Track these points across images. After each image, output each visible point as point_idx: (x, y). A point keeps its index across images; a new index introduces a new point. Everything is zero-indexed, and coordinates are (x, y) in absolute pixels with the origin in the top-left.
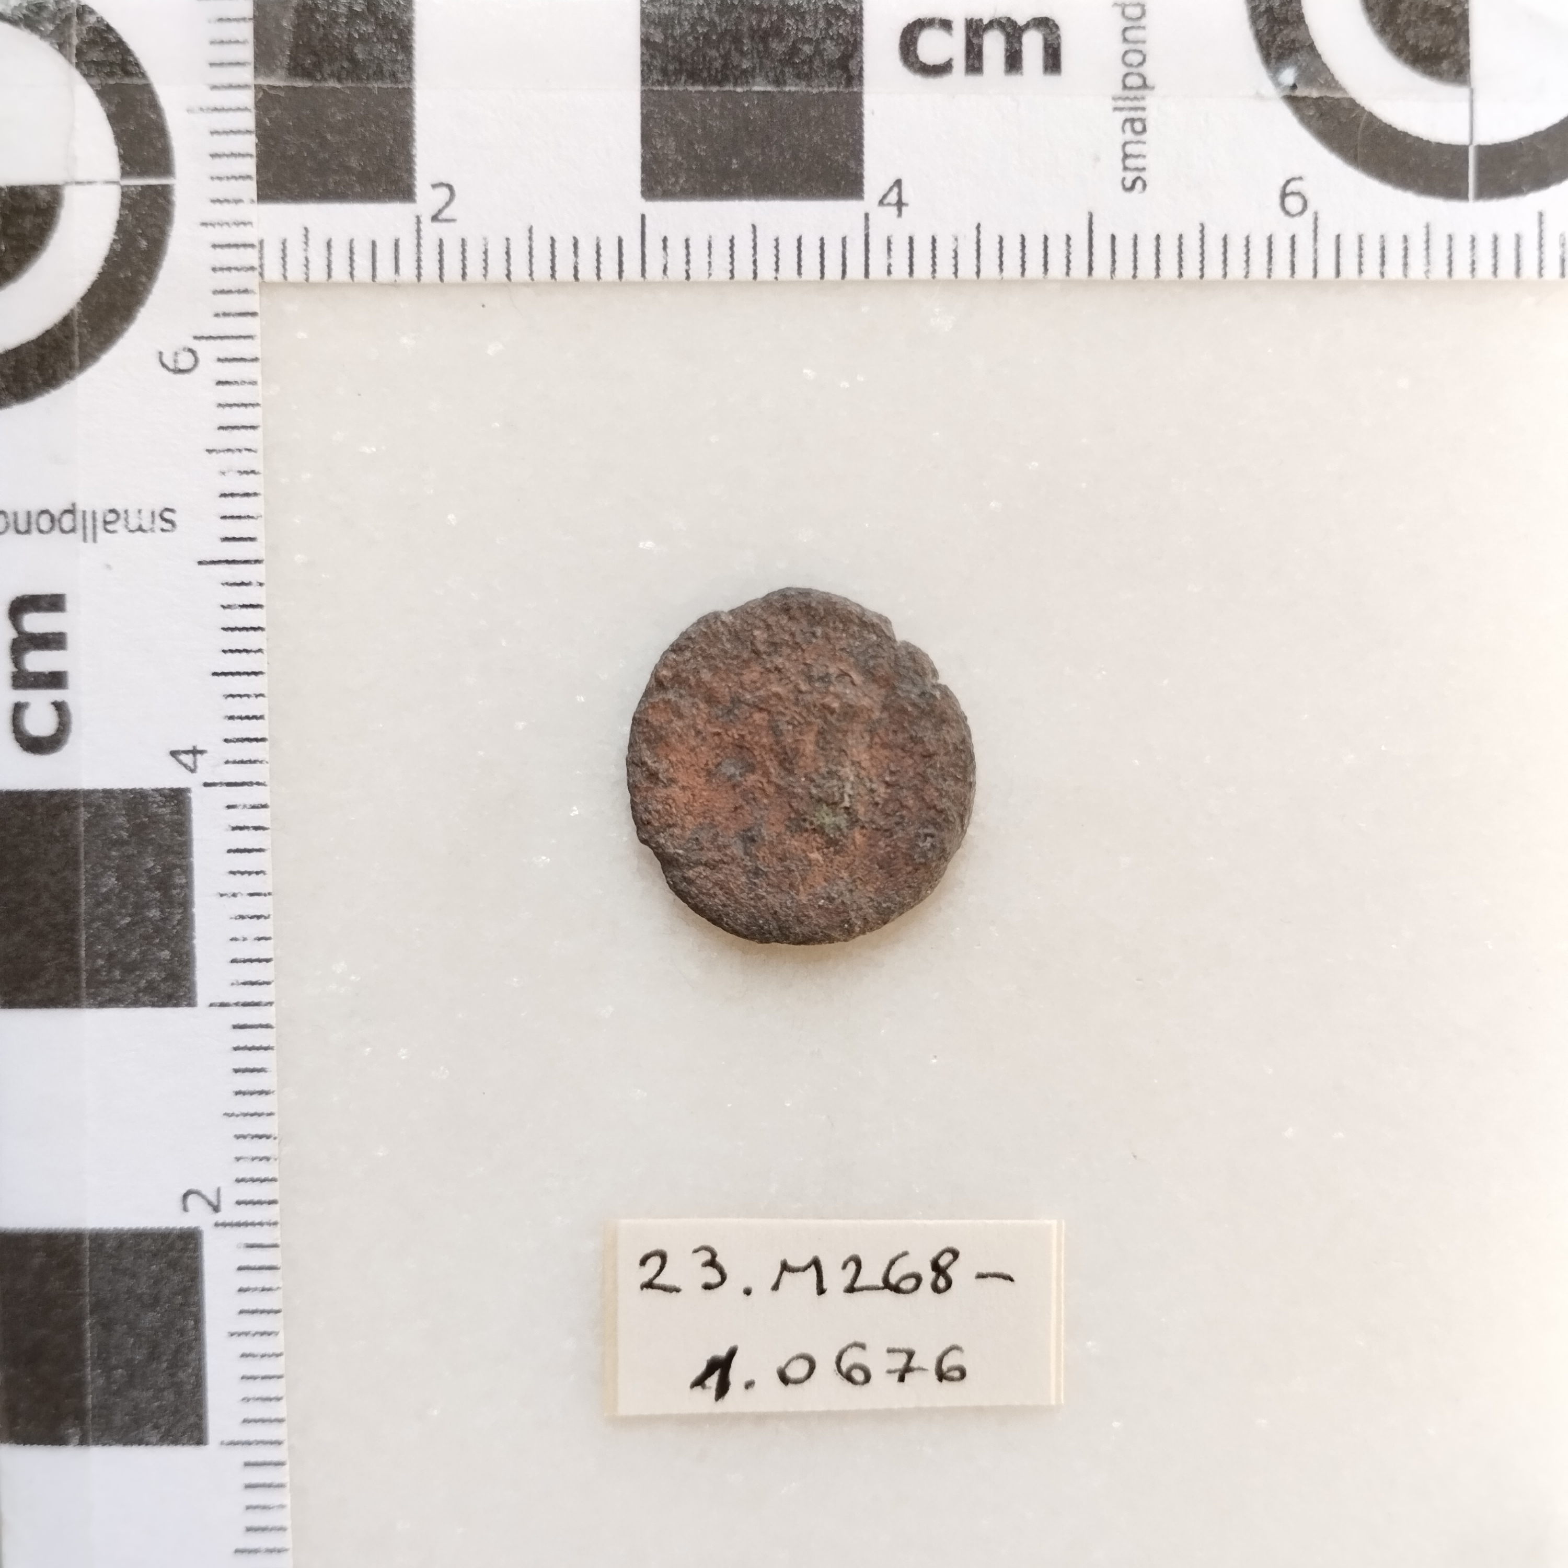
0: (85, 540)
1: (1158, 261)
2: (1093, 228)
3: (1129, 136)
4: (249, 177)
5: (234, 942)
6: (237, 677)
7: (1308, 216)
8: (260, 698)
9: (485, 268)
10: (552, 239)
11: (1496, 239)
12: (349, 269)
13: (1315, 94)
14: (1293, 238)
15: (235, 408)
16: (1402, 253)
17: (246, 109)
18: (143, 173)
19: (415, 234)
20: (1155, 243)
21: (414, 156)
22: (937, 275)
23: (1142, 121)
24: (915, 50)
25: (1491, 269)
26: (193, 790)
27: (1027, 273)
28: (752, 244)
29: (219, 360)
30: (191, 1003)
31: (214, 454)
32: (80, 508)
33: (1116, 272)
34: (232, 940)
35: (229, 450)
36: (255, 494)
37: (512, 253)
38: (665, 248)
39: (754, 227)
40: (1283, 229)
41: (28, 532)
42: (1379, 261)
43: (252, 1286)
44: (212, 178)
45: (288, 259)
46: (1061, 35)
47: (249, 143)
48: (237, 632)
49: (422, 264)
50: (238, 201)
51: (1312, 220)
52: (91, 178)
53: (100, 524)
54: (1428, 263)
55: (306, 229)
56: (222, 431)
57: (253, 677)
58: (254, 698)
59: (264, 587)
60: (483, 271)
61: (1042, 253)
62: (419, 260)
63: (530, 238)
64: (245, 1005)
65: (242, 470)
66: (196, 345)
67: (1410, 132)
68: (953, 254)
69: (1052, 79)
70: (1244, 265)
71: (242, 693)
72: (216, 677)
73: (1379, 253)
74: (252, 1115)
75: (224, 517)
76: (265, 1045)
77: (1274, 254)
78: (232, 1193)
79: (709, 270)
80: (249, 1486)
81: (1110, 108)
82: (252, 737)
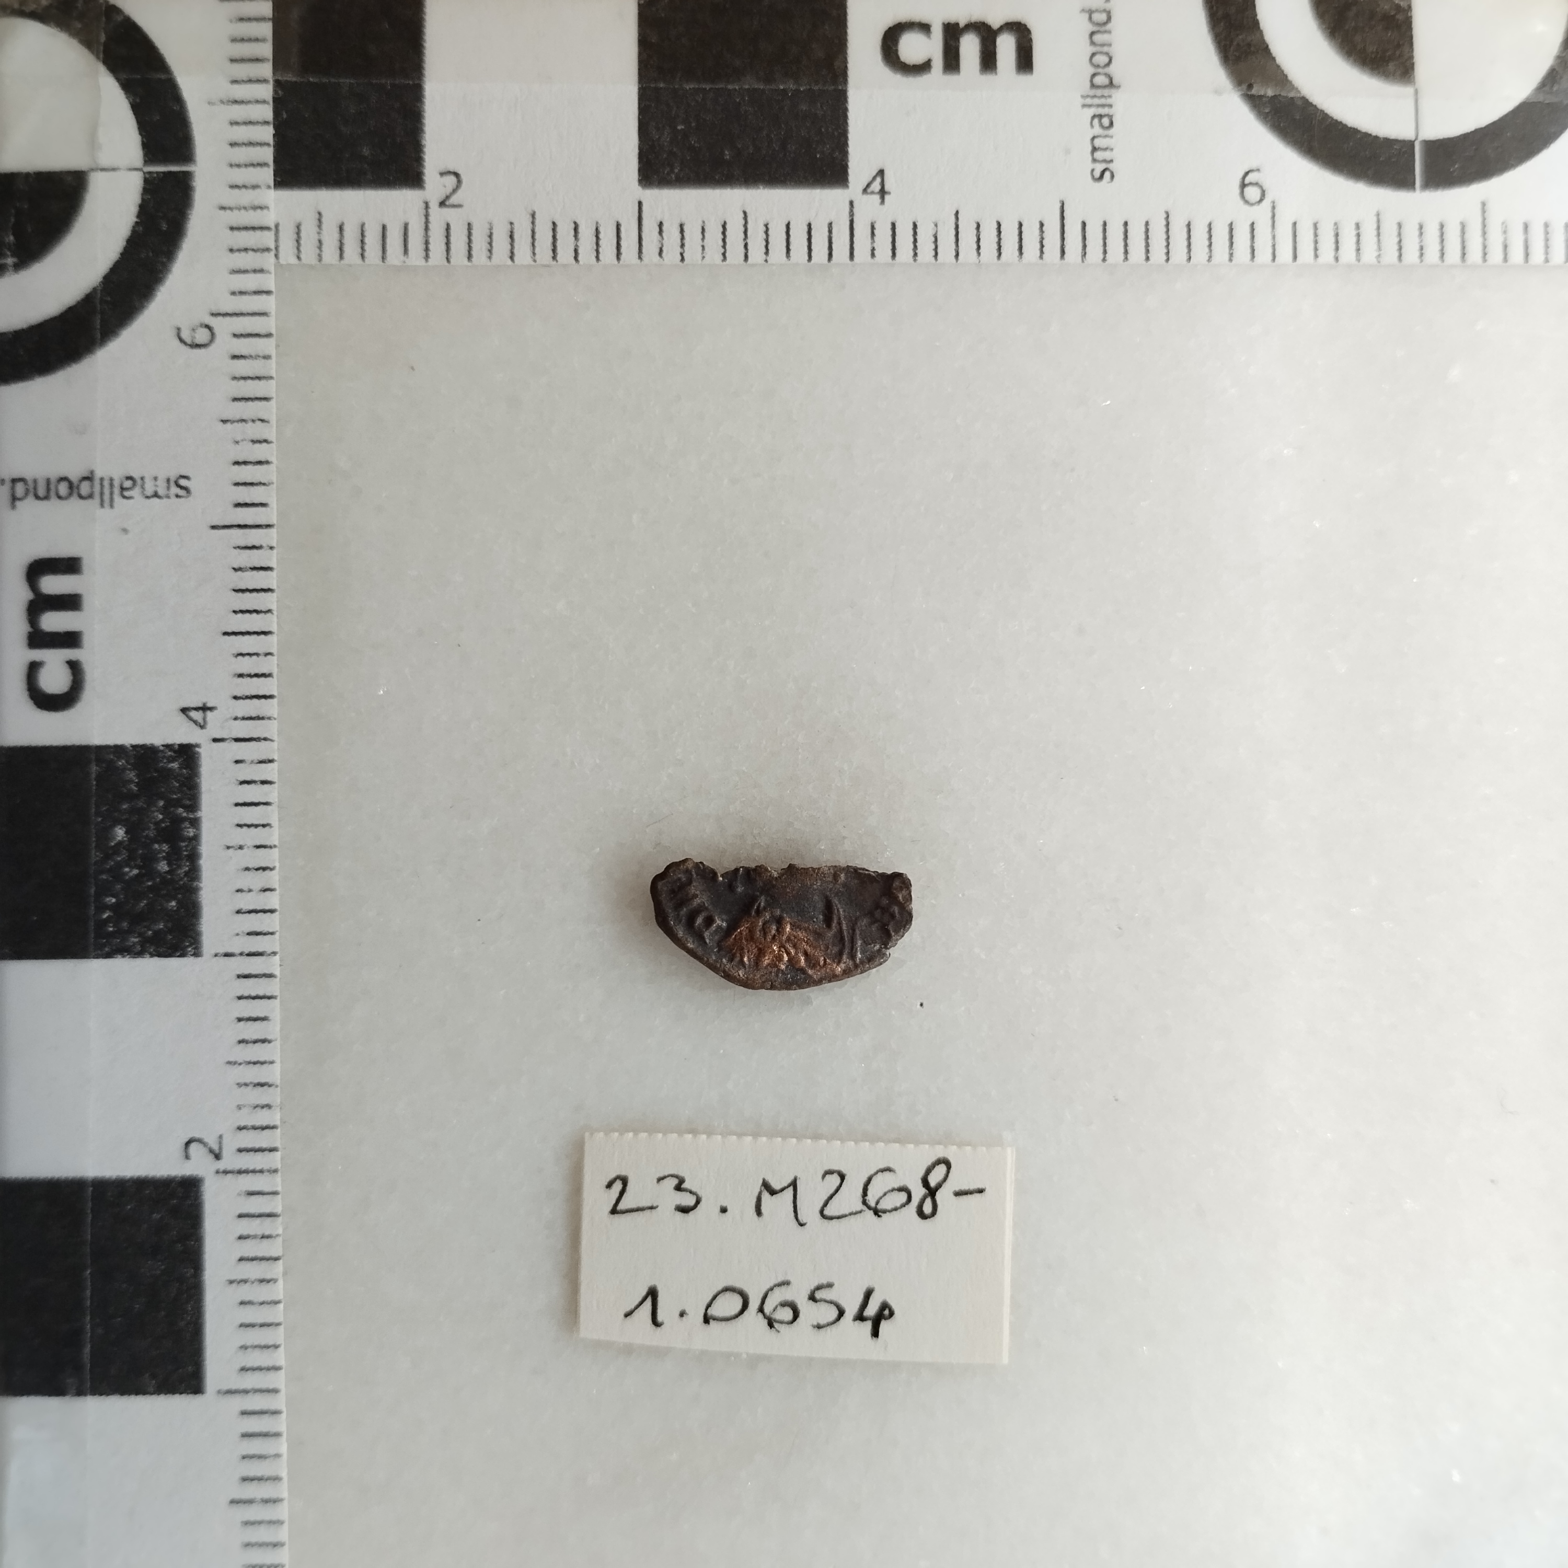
0: (102, 505)
1: (1126, 245)
2: (1065, 215)
3: (1097, 130)
4: (265, 165)
5: (239, 894)
6: (247, 637)
7: (1267, 203)
8: (269, 657)
9: (490, 251)
10: (554, 224)
11: (1442, 226)
12: (360, 250)
13: (1270, 93)
14: (1253, 224)
15: (249, 381)
16: (1354, 239)
17: (264, 102)
18: (165, 161)
19: (423, 220)
20: (1122, 229)
21: (424, 146)
22: (919, 258)
23: (1110, 117)
24: (897, 51)
25: (1438, 254)
26: (202, 745)
27: (1003, 255)
28: (743, 229)
29: (235, 335)
30: (197, 954)
31: (228, 425)
32: (99, 474)
33: (1087, 256)
34: (238, 891)
35: (243, 421)
36: (267, 462)
37: (516, 237)
38: (661, 232)
39: (745, 213)
40: (1243, 216)
41: (47, 498)
42: (1333, 246)
43: (252, 1233)
44: (231, 165)
45: (302, 242)
46: (1033, 38)
47: (267, 133)
48: (248, 594)
49: (431, 247)
50: (255, 187)
51: (1270, 209)
52: (115, 165)
53: (117, 491)
54: (1379, 249)
55: (320, 214)
56: (237, 404)
57: (263, 636)
58: (264, 656)
59: (275, 551)
60: (488, 254)
61: (1017, 239)
62: (427, 243)
63: (533, 223)
64: (250, 954)
65: (255, 439)
66: (213, 322)
67: (1359, 129)
68: (933, 239)
69: (1024, 78)
70: (1207, 250)
71: (251, 651)
72: (226, 637)
73: (1333, 240)
74: (255, 1063)
75: (237, 484)
76: (269, 994)
77: (1234, 240)
78: (232, 1142)
79: (703, 253)
80: (245, 1435)
81: (1080, 106)
82: (261, 693)
